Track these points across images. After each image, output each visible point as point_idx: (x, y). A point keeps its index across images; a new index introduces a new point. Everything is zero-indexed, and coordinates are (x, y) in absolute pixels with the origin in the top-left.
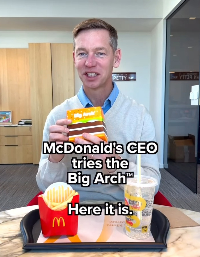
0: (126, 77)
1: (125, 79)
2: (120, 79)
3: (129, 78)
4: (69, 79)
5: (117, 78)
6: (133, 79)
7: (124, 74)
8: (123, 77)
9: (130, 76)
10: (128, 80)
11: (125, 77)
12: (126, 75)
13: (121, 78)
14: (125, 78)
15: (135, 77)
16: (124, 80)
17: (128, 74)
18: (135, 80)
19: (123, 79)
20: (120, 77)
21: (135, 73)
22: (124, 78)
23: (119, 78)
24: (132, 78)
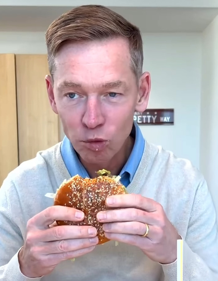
0: (156, 117)
1: (154, 122)
2: (144, 122)
3: (162, 119)
4: (49, 122)
5: (139, 119)
6: (168, 121)
7: (152, 112)
8: (149, 117)
9: (163, 116)
10: (159, 123)
11: (153, 117)
12: (156, 113)
13: (147, 119)
14: (154, 119)
15: (172, 118)
16: (152, 123)
17: (160, 112)
18: (171, 123)
19: (149, 121)
20: (144, 117)
21: (172, 111)
22: (151, 119)
23: (142, 119)
24: (166, 119)
